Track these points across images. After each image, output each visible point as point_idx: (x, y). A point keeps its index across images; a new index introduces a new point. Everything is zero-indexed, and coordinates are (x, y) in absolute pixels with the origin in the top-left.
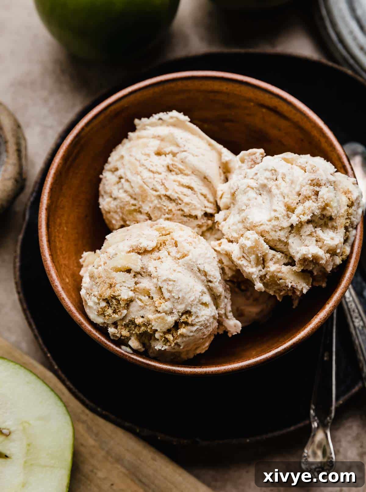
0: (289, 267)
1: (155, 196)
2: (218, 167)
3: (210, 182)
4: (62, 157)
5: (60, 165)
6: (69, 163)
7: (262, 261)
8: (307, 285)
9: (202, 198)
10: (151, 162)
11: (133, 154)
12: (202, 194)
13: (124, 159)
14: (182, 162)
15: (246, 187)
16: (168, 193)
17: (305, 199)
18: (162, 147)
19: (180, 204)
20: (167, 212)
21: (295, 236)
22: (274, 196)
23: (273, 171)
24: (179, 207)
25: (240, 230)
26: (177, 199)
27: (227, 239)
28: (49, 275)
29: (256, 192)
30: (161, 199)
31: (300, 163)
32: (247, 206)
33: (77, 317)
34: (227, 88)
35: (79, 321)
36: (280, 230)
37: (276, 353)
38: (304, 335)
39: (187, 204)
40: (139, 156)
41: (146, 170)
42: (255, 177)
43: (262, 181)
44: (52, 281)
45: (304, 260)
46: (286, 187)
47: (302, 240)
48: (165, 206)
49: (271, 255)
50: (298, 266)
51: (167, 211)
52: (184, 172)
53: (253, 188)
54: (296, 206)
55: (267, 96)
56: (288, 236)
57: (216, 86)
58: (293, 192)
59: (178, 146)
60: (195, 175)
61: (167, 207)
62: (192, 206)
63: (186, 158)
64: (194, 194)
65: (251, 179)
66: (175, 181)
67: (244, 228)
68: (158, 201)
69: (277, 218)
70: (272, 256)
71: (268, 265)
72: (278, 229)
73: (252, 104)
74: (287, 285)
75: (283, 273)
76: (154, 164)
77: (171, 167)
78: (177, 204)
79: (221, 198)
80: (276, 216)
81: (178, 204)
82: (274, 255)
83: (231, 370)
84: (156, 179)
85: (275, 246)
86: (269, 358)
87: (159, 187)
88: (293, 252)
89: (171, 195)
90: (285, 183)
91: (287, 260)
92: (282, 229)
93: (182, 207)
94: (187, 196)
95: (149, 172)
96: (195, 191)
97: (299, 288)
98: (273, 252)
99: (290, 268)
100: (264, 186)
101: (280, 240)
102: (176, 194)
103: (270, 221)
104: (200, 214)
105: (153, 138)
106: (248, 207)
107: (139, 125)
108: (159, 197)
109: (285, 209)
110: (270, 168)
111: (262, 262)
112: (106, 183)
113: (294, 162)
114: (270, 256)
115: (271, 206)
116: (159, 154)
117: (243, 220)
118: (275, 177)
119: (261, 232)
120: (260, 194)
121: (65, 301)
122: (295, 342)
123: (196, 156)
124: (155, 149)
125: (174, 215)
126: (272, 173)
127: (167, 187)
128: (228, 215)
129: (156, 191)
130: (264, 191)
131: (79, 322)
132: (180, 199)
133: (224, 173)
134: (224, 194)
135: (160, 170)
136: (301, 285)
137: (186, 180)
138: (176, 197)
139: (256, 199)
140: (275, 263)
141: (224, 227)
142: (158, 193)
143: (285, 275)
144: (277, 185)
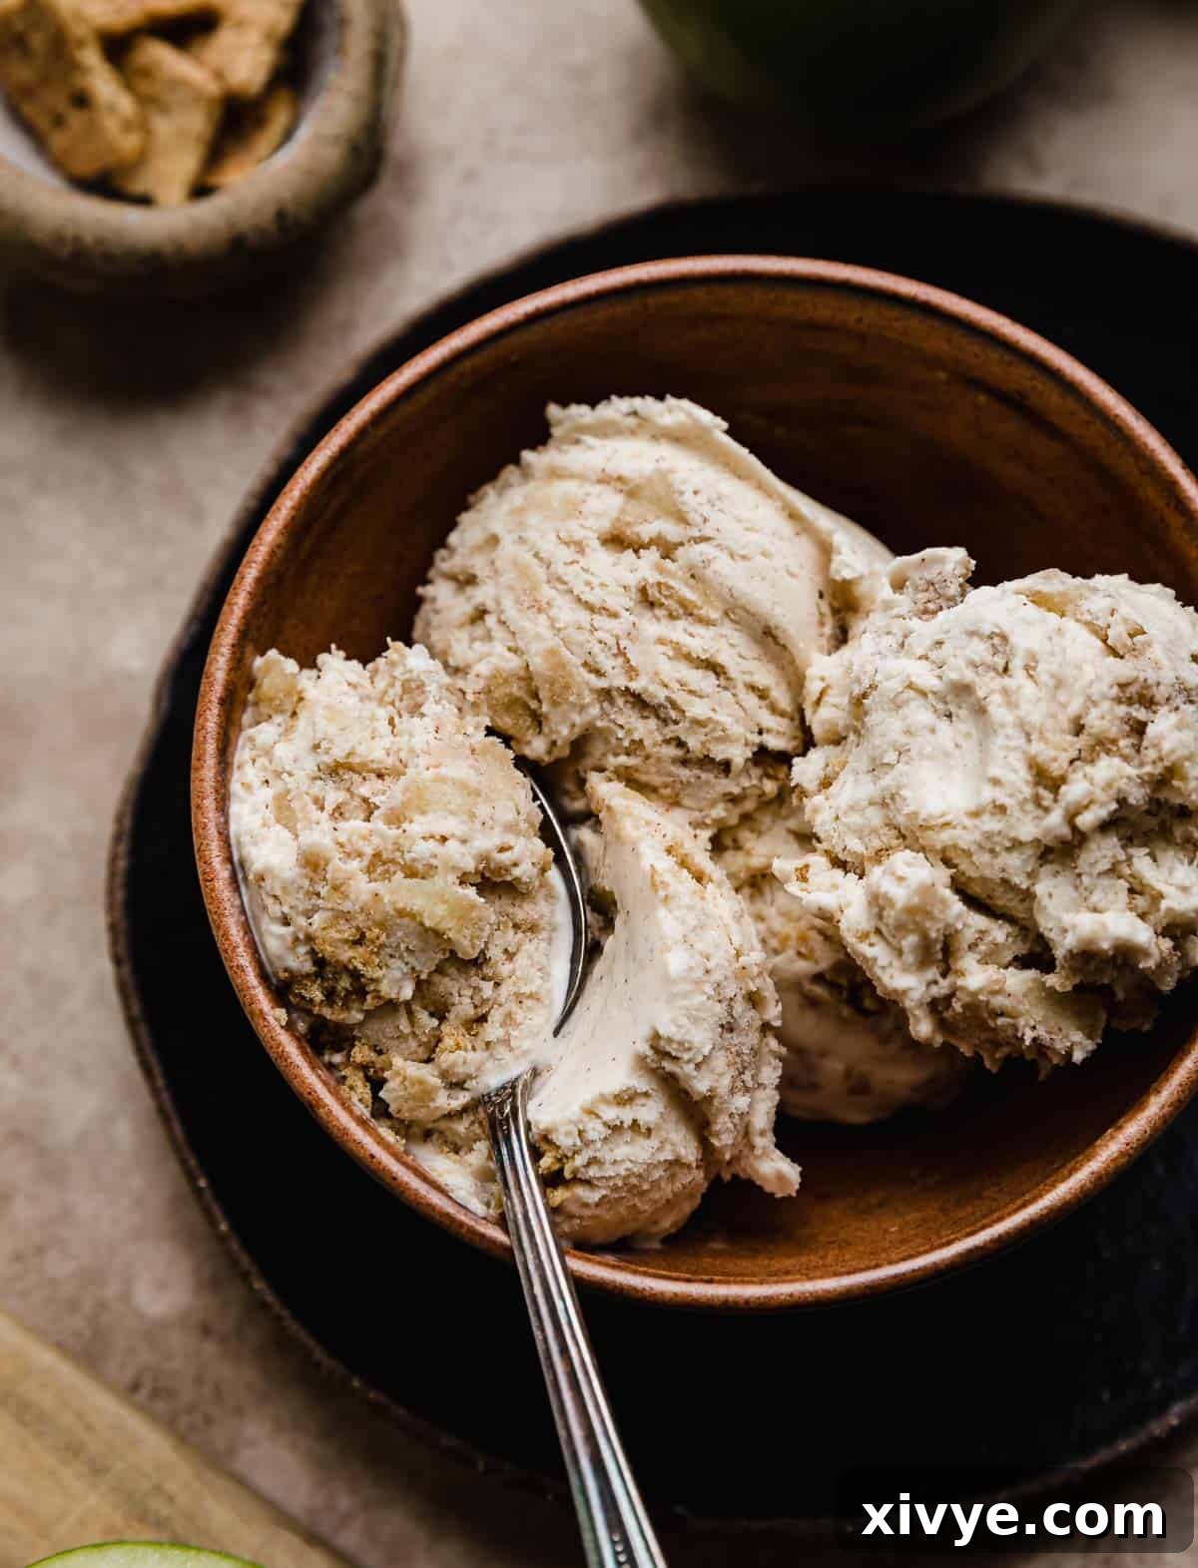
0: (1031, 974)
1: (593, 690)
2: (817, 595)
3: (784, 647)
4: (286, 527)
5: (280, 553)
6: (307, 545)
7: (941, 953)
8: (1090, 1037)
9: (751, 701)
10: (586, 570)
11: (531, 535)
12: (753, 688)
13: (500, 548)
14: (693, 576)
15: (901, 689)
16: (634, 686)
17: (1097, 748)
18: (628, 519)
19: (676, 722)
20: (626, 748)
21: (1058, 872)
22: (995, 731)
23: (996, 640)
24: (670, 731)
25: (874, 831)
26: (666, 708)
27: (827, 852)
28: (218, 927)
29: (933, 706)
30: (612, 701)
31: (1089, 611)
32: (900, 754)
33: (303, 1082)
34: (860, 320)
35: (310, 1093)
36: (1008, 849)
37: (970, 1251)
38: (1069, 1197)
39: (698, 723)
40: (549, 545)
41: (568, 597)
42: (933, 655)
43: (958, 671)
44: (226, 951)
45: (1086, 957)
46: (1039, 700)
47: (1081, 889)
48: (621, 727)
49: (973, 930)
50: (1063, 973)
51: (626, 743)
52: (695, 612)
53: (924, 694)
54: (1066, 771)
55: (995, 355)
56: (1033, 871)
57: (824, 309)
58: (1060, 717)
59: (682, 519)
60: (732, 621)
61: (629, 732)
62: (714, 730)
63: (706, 563)
64: (726, 688)
65: (920, 658)
66: (661, 641)
67: (887, 825)
68: (602, 708)
69: (1002, 809)
70: (977, 936)
71: (958, 967)
72: (1001, 845)
73: (942, 375)
74: (1020, 1035)
75: (1009, 995)
76: (596, 581)
77: (653, 593)
78: (665, 721)
79: (818, 702)
80: (997, 803)
81: (670, 722)
82: (983, 933)
83: (810, 1299)
84: (600, 634)
85: (989, 897)
86: (942, 1266)
87: (607, 663)
88: (1050, 926)
89: (646, 690)
90: (1034, 685)
91: (1028, 946)
92: (1016, 845)
93: (679, 730)
94: (701, 697)
95: (575, 606)
96: (728, 679)
97: (1061, 1046)
98: (978, 921)
99: (1035, 980)
100: (963, 690)
101: (1005, 882)
102: (665, 689)
103: (976, 814)
104: (739, 755)
105: (600, 481)
106: (904, 758)
107: (560, 423)
108: (606, 695)
109: (1029, 778)
110: (987, 629)
111: (940, 956)
112: (435, 620)
113: (1069, 608)
114: (969, 936)
115: (984, 762)
116: (617, 541)
117: (884, 798)
118: (1000, 662)
119: (944, 850)
120: (946, 716)
121: (266, 1023)
122: (1034, 1217)
123: (744, 557)
124: (605, 525)
125: (647, 757)
126: (993, 645)
127: (633, 663)
128: (837, 769)
129: (599, 673)
130: (964, 705)
131: (310, 1097)
132: (674, 705)
133: (835, 611)
134: (829, 691)
135: (612, 603)
136: (1066, 1037)
137: (700, 641)
138: (662, 700)
139: (933, 731)
140: (985, 960)
141: (821, 812)
142: (603, 683)
143: (1015, 1004)
144: (1005, 692)
